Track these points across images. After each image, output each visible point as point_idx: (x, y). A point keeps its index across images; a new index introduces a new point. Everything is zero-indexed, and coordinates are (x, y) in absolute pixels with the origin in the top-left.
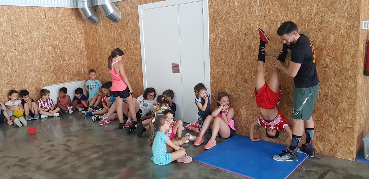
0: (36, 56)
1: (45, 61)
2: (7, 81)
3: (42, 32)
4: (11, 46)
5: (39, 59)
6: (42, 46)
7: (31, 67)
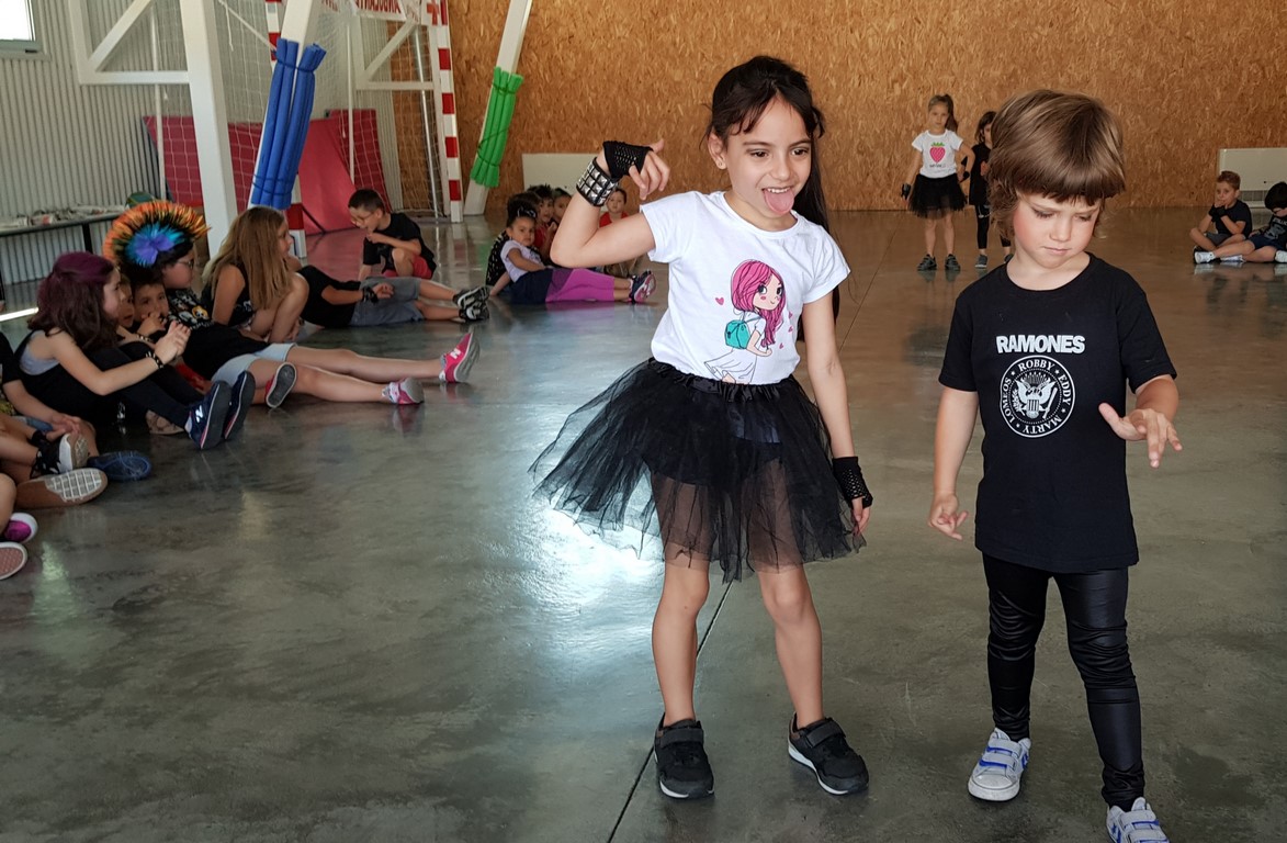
0: (1221, 82)
1: (1238, 93)
2: (1155, 130)
3: (1241, 31)
4: (1174, 59)
5: (1225, 89)
6: (1236, 61)
7: (1207, 105)
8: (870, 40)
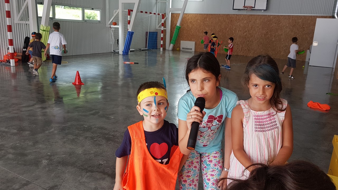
8: (241, 25)
